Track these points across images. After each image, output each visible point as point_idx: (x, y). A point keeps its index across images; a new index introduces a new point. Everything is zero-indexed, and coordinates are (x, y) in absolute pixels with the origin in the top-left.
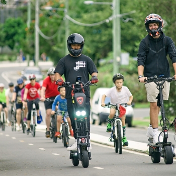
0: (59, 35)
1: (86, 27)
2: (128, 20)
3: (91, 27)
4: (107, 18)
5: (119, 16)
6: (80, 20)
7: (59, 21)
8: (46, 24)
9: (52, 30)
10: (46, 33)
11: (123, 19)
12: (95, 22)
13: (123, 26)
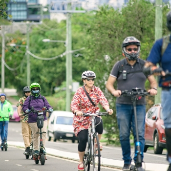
0: (21, 67)
1: (43, 61)
2: (78, 55)
3: (48, 61)
4: (62, 53)
5: (71, 52)
6: (39, 55)
7: (21, 56)
8: (10, 58)
9: (15, 63)
10: (11, 65)
11: (74, 55)
12: (51, 57)
13: (74, 60)
